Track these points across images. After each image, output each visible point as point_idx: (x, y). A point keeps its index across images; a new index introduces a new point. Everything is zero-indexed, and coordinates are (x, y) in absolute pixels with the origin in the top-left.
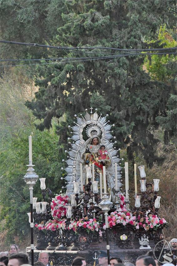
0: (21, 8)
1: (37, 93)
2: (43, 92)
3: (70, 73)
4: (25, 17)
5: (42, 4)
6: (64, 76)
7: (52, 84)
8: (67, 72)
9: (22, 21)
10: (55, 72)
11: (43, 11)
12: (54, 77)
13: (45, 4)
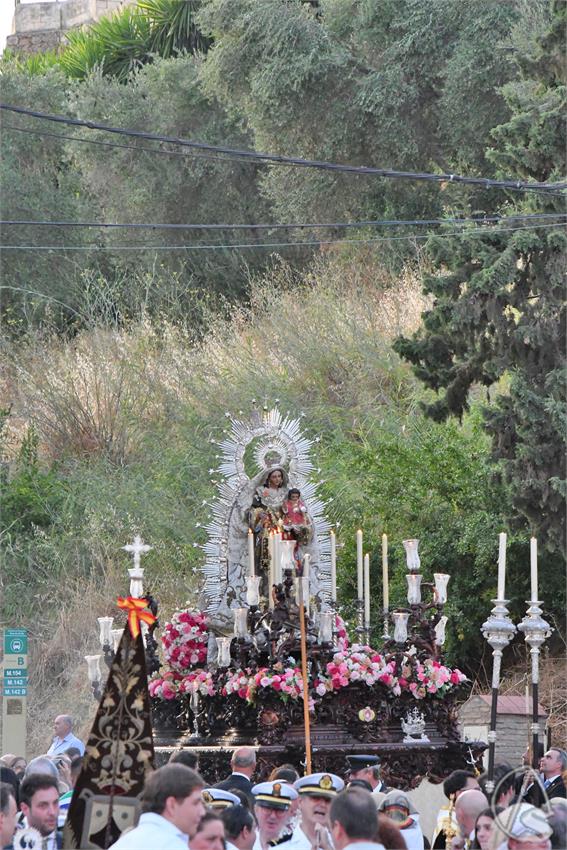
0: (367, 72)
1: (428, 313)
2: (446, 312)
3: (525, 257)
4: (380, 98)
5: (428, 58)
6: (509, 266)
7: (473, 290)
8: (517, 253)
9: (370, 110)
10: (483, 253)
11: (431, 78)
12: (479, 267)
13: (435, 59)
